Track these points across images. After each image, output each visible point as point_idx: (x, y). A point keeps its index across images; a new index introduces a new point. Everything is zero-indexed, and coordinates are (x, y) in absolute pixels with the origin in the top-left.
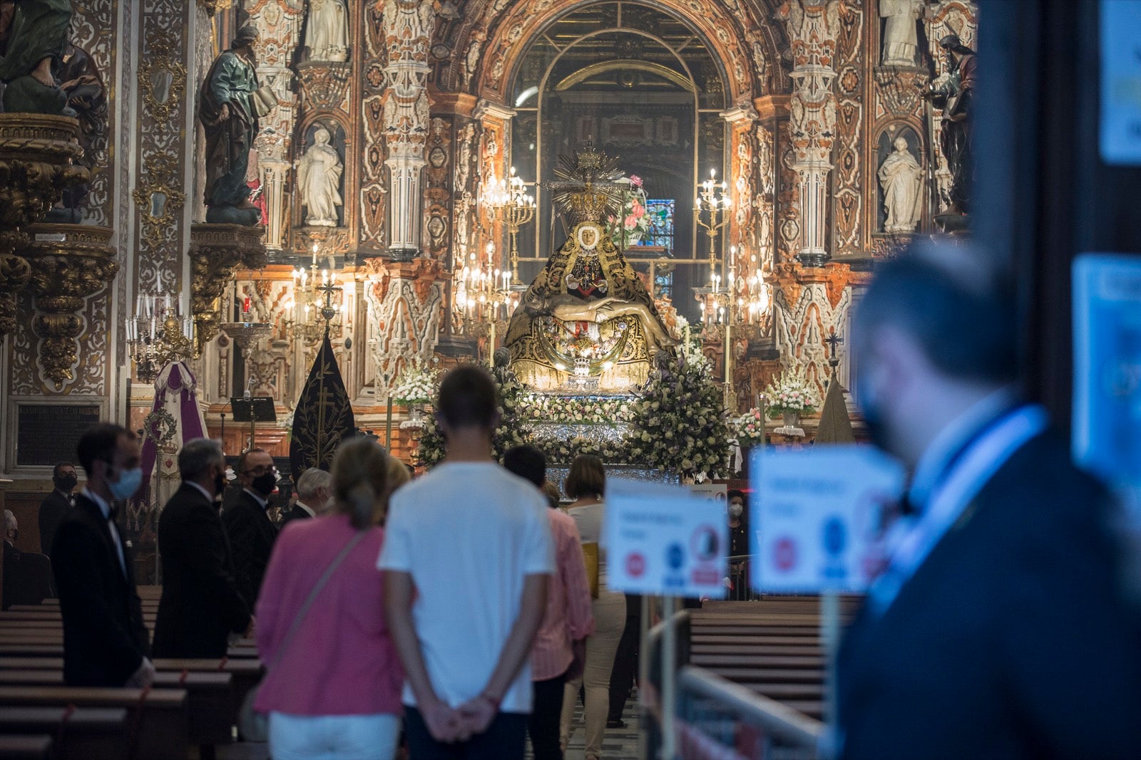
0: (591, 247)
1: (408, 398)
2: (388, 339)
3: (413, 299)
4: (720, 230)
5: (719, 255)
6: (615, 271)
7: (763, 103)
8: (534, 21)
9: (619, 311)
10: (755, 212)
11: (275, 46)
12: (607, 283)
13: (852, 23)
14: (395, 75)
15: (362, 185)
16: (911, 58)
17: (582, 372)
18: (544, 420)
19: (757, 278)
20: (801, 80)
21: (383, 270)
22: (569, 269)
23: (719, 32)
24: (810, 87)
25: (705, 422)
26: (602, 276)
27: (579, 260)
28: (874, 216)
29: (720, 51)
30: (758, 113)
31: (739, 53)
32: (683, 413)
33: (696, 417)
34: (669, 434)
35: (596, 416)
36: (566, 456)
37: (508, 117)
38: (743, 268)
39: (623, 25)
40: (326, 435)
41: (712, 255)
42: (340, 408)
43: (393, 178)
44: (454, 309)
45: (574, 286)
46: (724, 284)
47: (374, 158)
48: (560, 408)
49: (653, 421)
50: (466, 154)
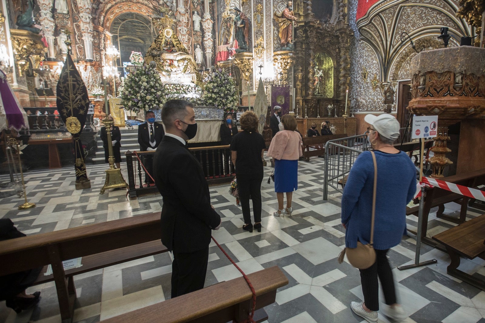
0: (169, 37)
2: (88, 80)
3: (94, 71)
6: (178, 45)
8: (116, 15)
9: (184, 57)
11: (46, 6)
12: (176, 48)
14: (82, 17)
15: (76, 44)
17: (173, 77)
20: (180, 30)
21: (85, 64)
22: (163, 43)
26: (174, 46)
27: (166, 40)
32: (226, 87)
34: (222, 95)
35: (181, 91)
37: (111, 35)
40: (74, 96)
42: (79, 85)
43: (85, 43)
44: (104, 75)
45: (165, 49)
47: (79, 38)
48: (168, 88)
49: (215, 90)
50: (102, 41)
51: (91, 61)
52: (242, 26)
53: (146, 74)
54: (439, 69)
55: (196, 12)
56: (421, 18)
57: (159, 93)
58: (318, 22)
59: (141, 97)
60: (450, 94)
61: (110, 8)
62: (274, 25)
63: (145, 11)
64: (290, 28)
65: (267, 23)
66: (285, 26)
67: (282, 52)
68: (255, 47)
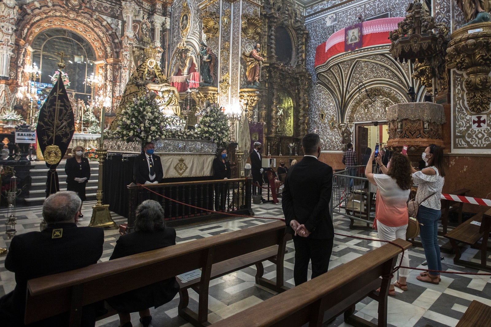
0: (151, 67)
7: (110, 60)
8: (42, 29)
9: (168, 88)
20: (126, 55)
23: (95, 43)
24: (129, 57)
27: (148, 70)
30: (107, 62)
31: (101, 48)
32: (222, 122)
37: (32, 51)
40: (60, 122)
42: (67, 110)
45: (149, 79)
49: (212, 125)
52: (209, 60)
53: (149, 104)
54: (412, 117)
56: (372, 71)
57: (163, 124)
58: (282, 64)
59: (145, 127)
60: (421, 136)
61: (38, 21)
62: (241, 63)
63: (81, 30)
64: (258, 68)
65: (234, 60)
66: (253, 66)
67: (250, 90)
68: (220, 82)
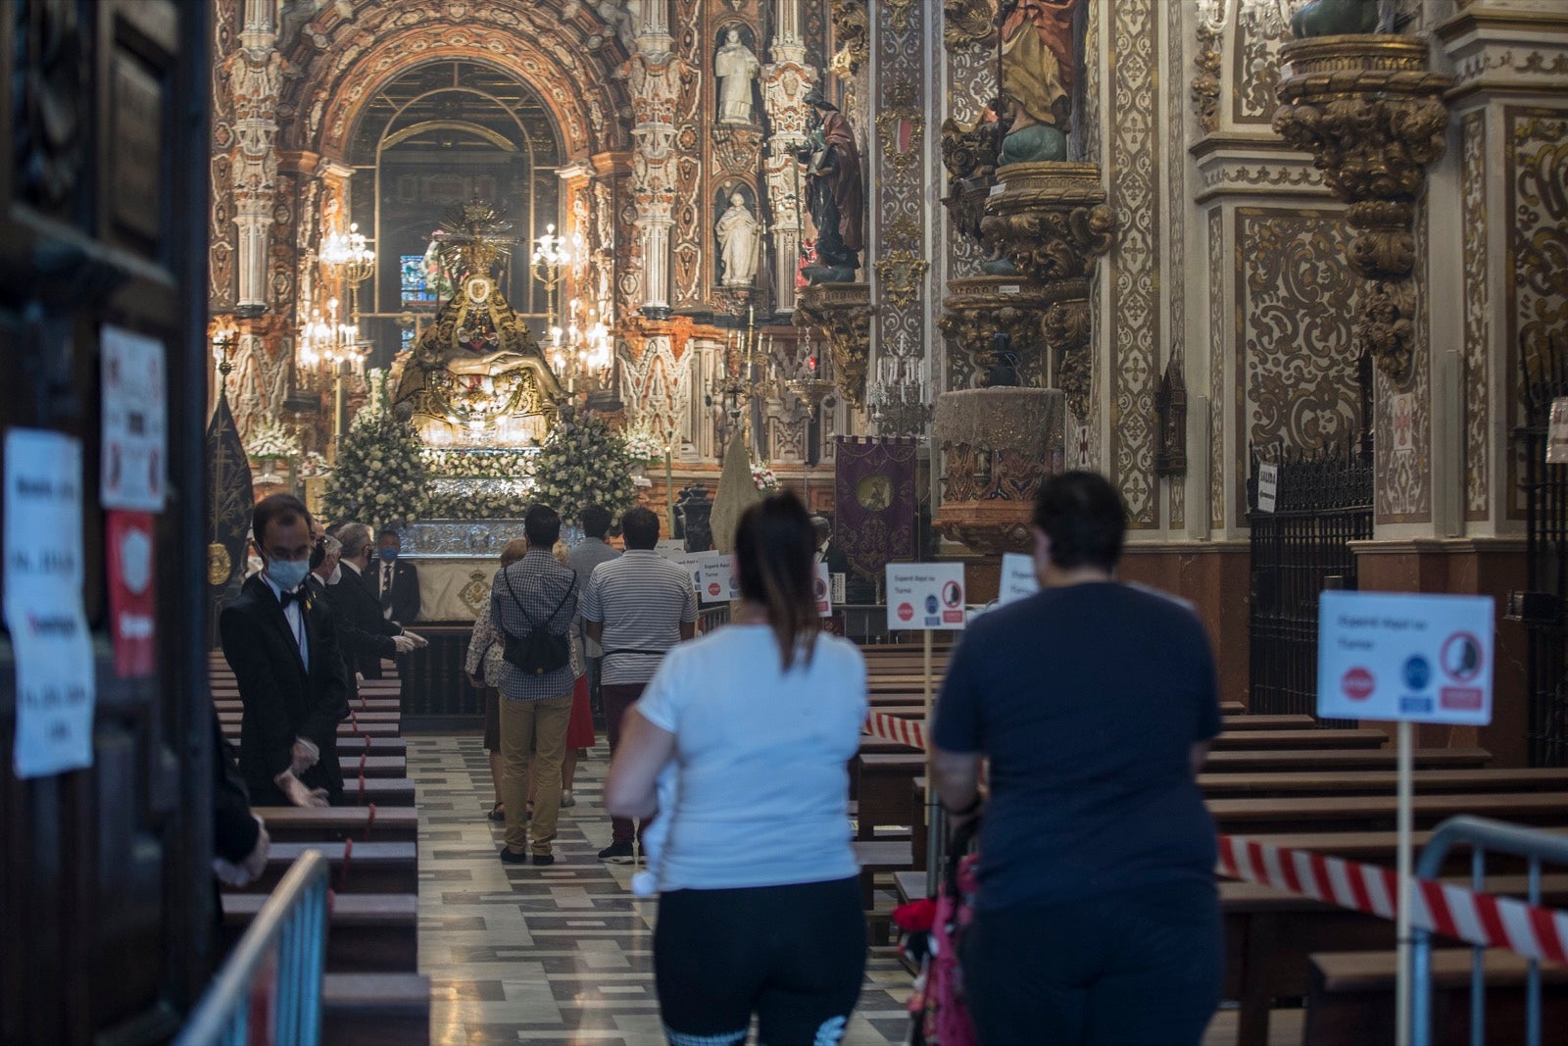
0: (480, 300)
1: (261, 454)
2: (239, 395)
3: (263, 355)
4: (556, 284)
5: (556, 310)
6: (506, 324)
7: (601, 160)
8: (373, 81)
9: (514, 364)
10: (593, 266)
12: (499, 334)
13: (690, 82)
14: (243, 133)
15: (210, 242)
16: (747, 116)
17: (477, 426)
18: (440, 474)
19: (600, 333)
20: (643, 137)
21: (233, 328)
22: (460, 322)
23: (555, 91)
24: (653, 144)
25: (612, 475)
26: (492, 329)
27: (469, 313)
28: (711, 272)
29: (555, 109)
30: (596, 169)
31: (576, 111)
32: (591, 466)
33: (603, 470)
34: (577, 488)
35: (493, 471)
36: (472, 512)
37: (347, 175)
38: (583, 321)
39: (461, 84)
40: (225, 493)
41: (550, 309)
42: (238, 465)
43: (242, 236)
44: (300, 365)
45: (465, 340)
46: (565, 337)
47: (221, 215)
48: (457, 462)
49: (561, 475)
50: (309, 212)
51: (255, 312)
52: (827, 171)
53: (382, 439)
55: (733, 35)
57: (407, 487)
59: (365, 496)
61: (353, 63)
